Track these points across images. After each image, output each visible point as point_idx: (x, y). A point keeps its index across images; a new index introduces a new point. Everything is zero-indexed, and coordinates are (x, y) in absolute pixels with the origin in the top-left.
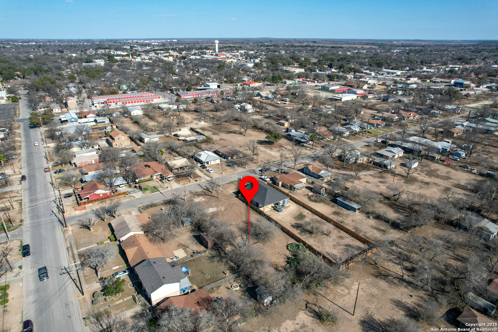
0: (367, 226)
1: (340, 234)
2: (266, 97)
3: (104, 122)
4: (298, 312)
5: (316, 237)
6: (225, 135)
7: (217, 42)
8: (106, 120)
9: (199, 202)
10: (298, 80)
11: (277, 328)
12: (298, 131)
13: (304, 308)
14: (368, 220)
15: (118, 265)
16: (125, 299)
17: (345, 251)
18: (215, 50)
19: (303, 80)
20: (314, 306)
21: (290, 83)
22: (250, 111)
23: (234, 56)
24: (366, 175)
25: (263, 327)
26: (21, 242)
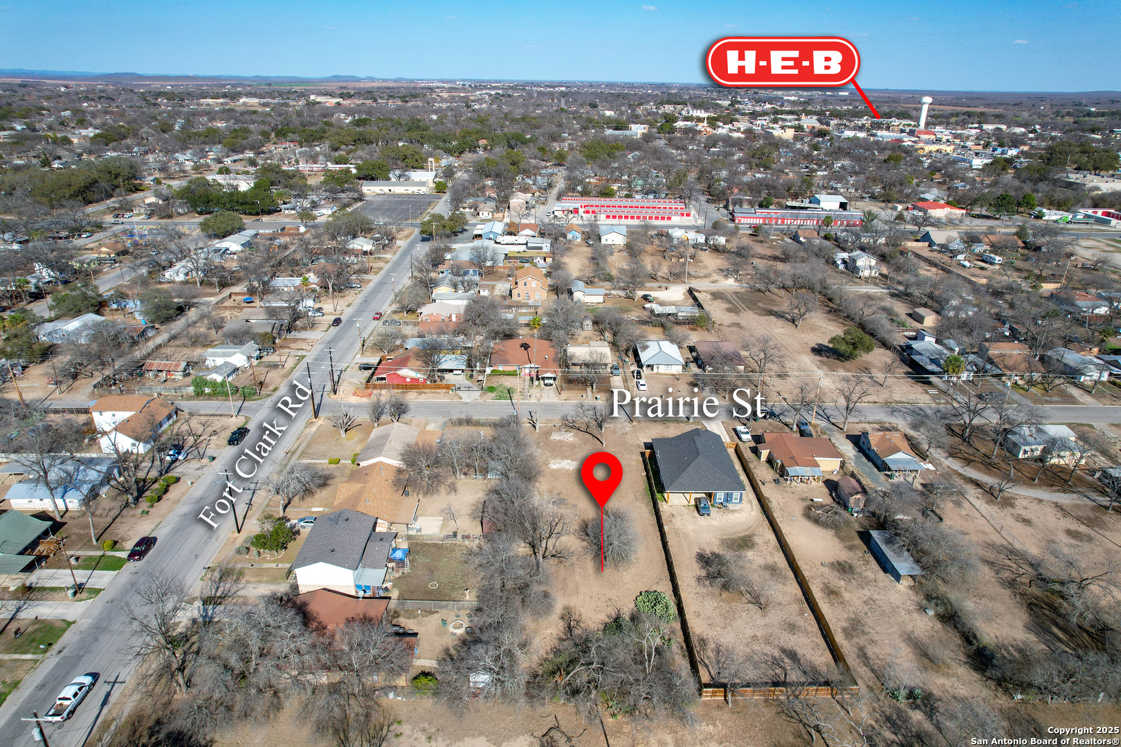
0: (895, 628)
1: (799, 618)
2: (942, 246)
3: (541, 248)
4: (518, 736)
5: (728, 601)
6: (755, 316)
7: (928, 100)
8: (544, 246)
9: (560, 441)
10: (1090, 212)
11: (449, 742)
12: (946, 341)
13: (540, 734)
14: (915, 615)
15: (325, 506)
16: (280, 566)
17: (766, 662)
18: (918, 119)
19: (1108, 214)
20: (564, 739)
21: (1055, 218)
22: (866, 273)
23: (956, 136)
24: (1040, 501)
25: (426, 725)
26: (246, 423)
